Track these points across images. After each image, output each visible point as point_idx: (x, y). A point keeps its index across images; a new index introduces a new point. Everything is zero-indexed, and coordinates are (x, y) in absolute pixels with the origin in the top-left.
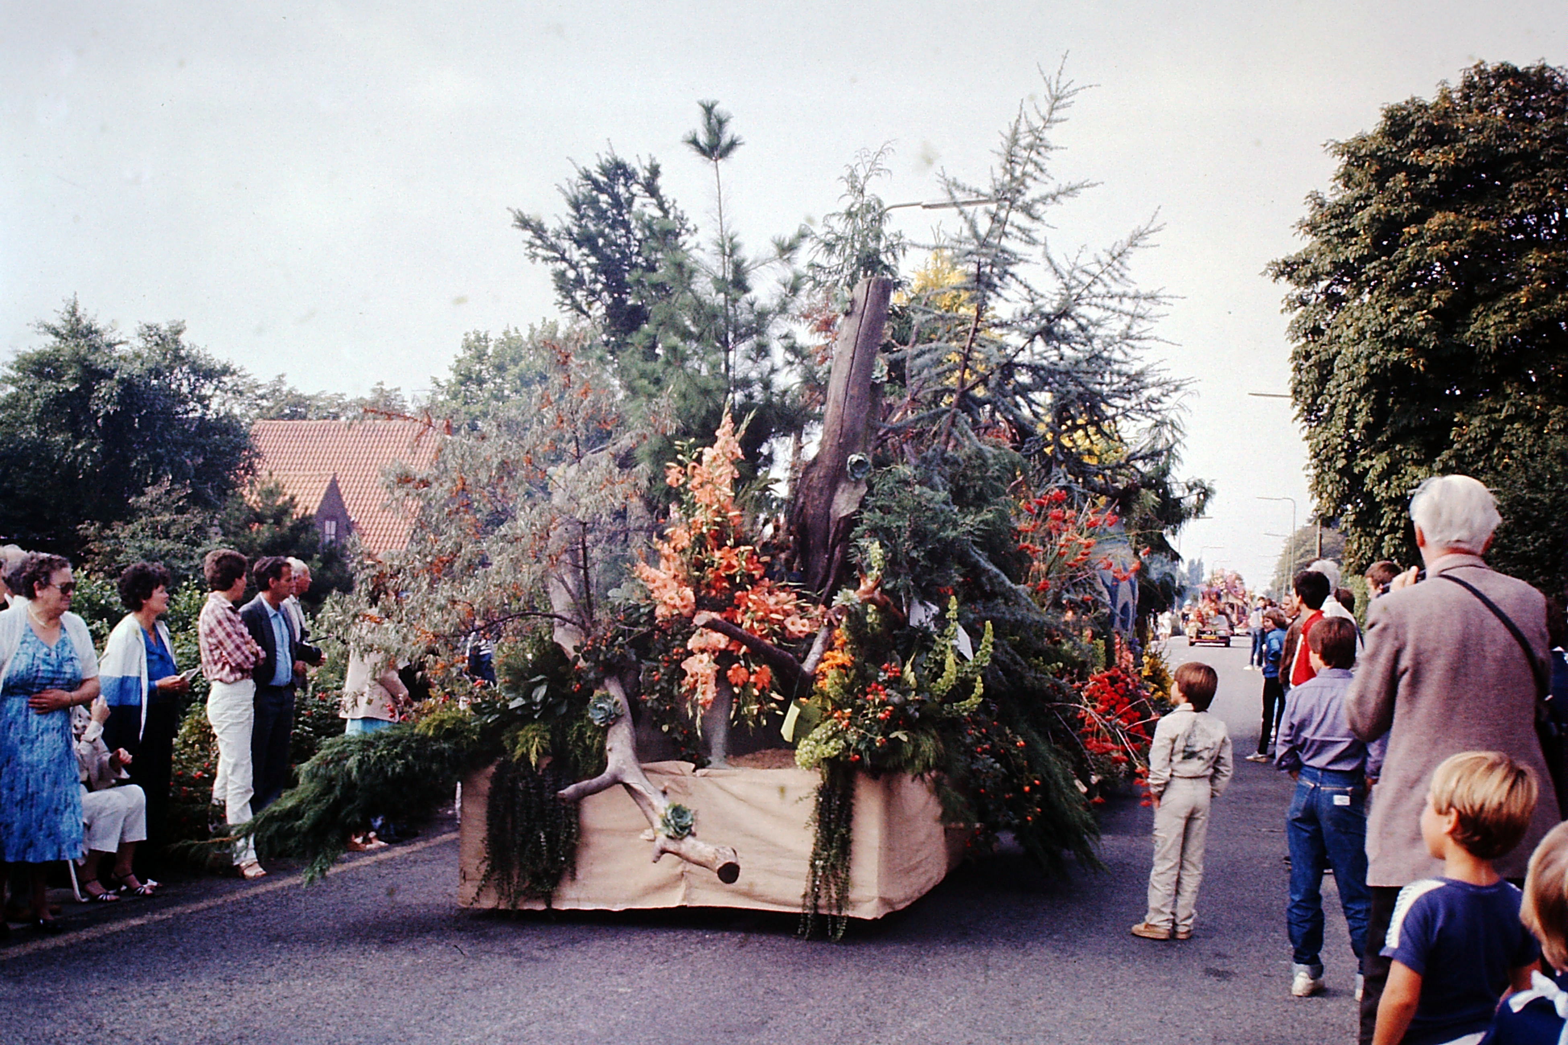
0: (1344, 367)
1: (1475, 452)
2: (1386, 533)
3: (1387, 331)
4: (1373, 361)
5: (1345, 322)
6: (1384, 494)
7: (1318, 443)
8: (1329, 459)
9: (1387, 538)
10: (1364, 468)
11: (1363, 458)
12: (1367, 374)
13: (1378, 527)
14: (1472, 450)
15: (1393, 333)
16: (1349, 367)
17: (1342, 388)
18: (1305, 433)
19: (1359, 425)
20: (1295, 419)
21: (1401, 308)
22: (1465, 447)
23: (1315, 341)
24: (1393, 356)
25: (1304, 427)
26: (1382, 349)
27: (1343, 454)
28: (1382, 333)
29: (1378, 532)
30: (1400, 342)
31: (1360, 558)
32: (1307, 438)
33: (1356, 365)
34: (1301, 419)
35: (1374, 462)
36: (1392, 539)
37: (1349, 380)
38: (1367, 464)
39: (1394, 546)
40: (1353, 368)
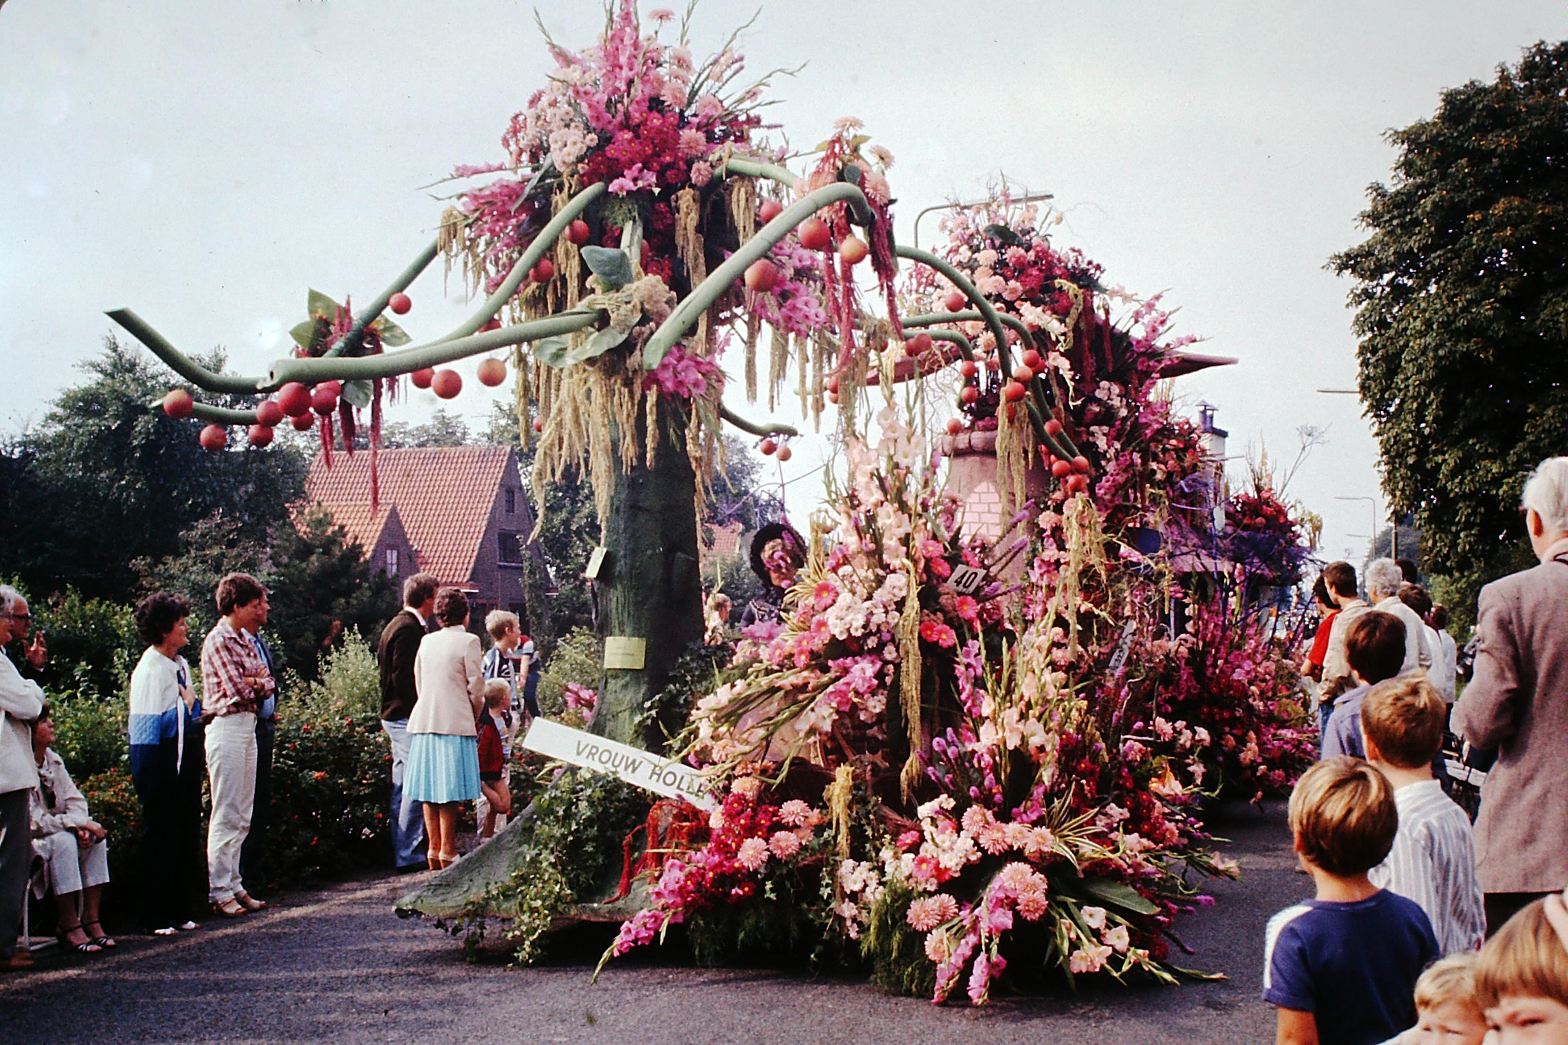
0: (1412, 360)
1: (1549, 444)
2: (1461, 530)
3: (1454, 322)
4: (1441, 353)
5: (1411, 314)
6: (1457, 490)
7: (1389, 439)
8: (1399, 455)
9: (1462, 535)
10: (1436, 463)
11: (1435, 453)
12: (1435, 366)
13: (1453, 523)
14: (1547, 441)
15: (1461, 322)
16: (1416, 359)
17: (1410, 381)
18: (1375, 429)
19: (1429, 418)
20: (1364, 415)
21: (1468, 296)
22: (1538, 439)
23: (1381, 335)
24: (1462, 347)
25: (1373, 424)
26: (1450, 340)
27: (1414, 450)
28: (1450, 323)
29: (1454, 529)
30: (1467, 333)
31: (1436, 556)
32: (1377, 434)
33: (1424, 358)
34: (1371, 414)
35: (1447, 456)
36: (1467, 536)
37: (1417, 373)
38: (1439, 459)
39: (1470, 543)
40: (1420, 361)
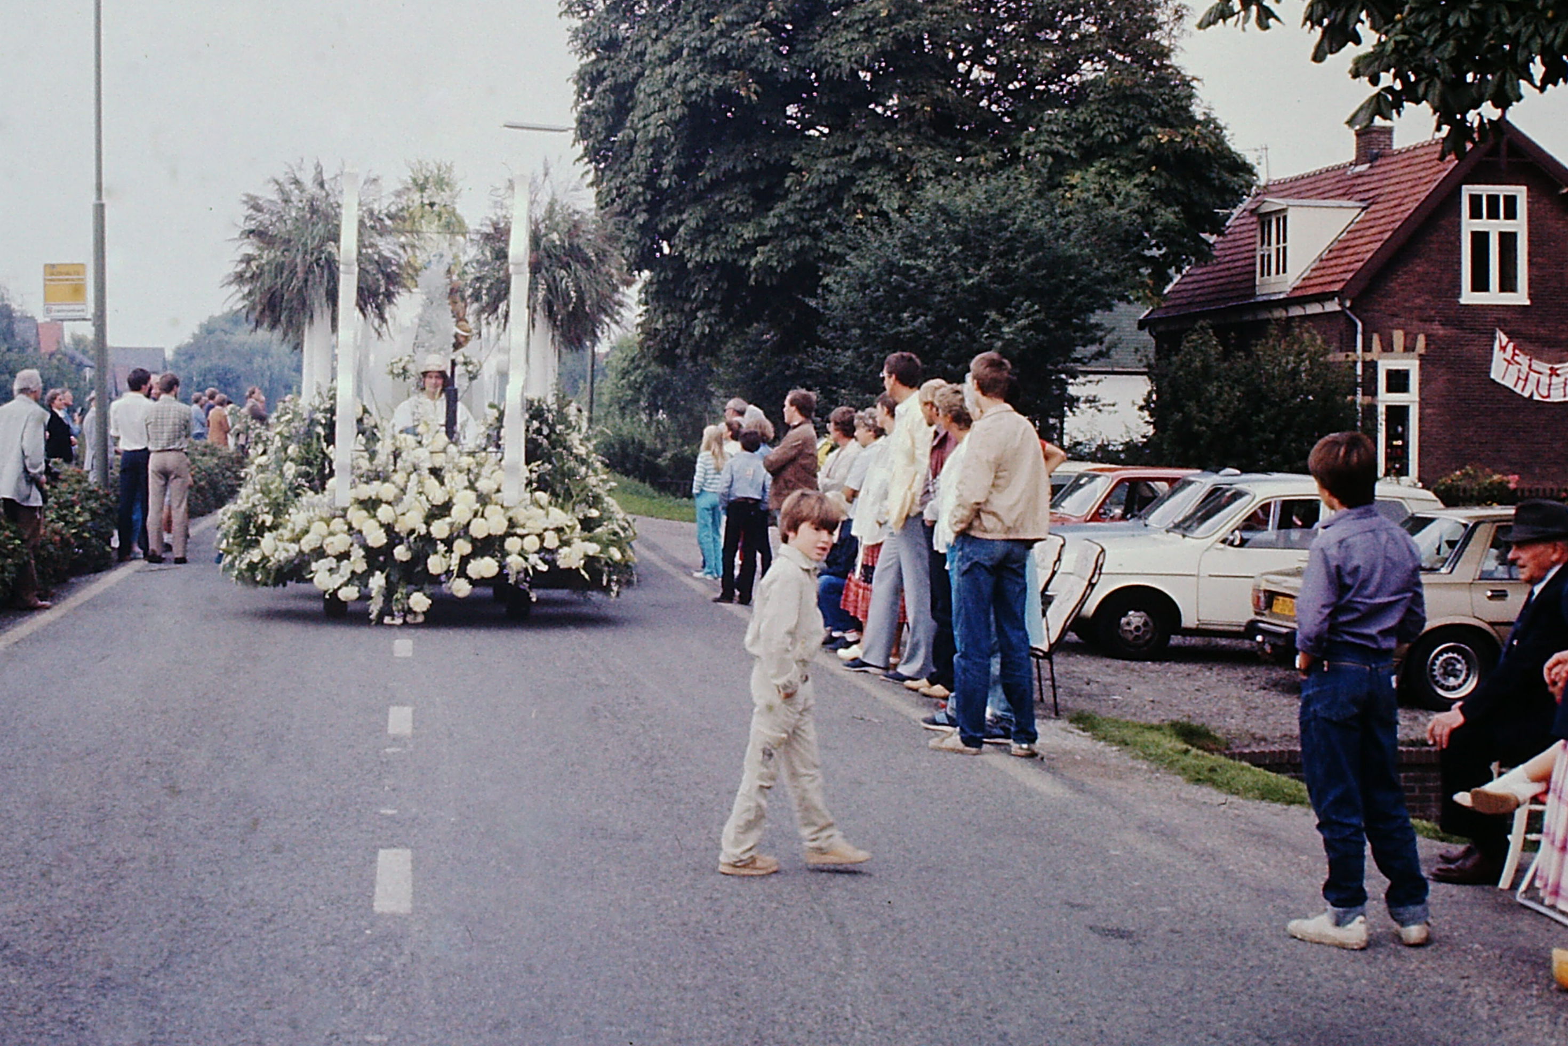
0: (653, 93)
1: (819, 205)
2: (698, 309)
3: (709, 47)
4: (693, 85)
5: (649, 35)
6: (698, 259)
7: (610, 191)
8: (625, 212)
9: (700, 314)
10: (672, 224)
11: (670, 212)
12: (683, 103)
13: (687, 299)
14: (815, 202)
15: (719, 48)
16: (659, 93)
17: (652, 119)
18: (590, 177)
19: (668, 168)
20: (578, 160)
21: (729, 18)
22: (804, 199)
23: (609, 59)
24: (717, 81)
25: (587, 172)
26: (702, 71)
27: (644, 207)
28: (701, 51)
29: (687, 307)
30: (723, 63)
31: (662, 341)
32: (592, 184)
33: (669, 91)
34: (586, 160)
35: (685, 216)
36: (705, 317)
37: (660, 110)
38: (675, 219)
39: (710, 325)
40: (665, 94)
